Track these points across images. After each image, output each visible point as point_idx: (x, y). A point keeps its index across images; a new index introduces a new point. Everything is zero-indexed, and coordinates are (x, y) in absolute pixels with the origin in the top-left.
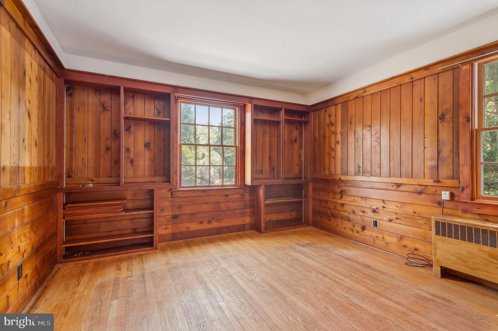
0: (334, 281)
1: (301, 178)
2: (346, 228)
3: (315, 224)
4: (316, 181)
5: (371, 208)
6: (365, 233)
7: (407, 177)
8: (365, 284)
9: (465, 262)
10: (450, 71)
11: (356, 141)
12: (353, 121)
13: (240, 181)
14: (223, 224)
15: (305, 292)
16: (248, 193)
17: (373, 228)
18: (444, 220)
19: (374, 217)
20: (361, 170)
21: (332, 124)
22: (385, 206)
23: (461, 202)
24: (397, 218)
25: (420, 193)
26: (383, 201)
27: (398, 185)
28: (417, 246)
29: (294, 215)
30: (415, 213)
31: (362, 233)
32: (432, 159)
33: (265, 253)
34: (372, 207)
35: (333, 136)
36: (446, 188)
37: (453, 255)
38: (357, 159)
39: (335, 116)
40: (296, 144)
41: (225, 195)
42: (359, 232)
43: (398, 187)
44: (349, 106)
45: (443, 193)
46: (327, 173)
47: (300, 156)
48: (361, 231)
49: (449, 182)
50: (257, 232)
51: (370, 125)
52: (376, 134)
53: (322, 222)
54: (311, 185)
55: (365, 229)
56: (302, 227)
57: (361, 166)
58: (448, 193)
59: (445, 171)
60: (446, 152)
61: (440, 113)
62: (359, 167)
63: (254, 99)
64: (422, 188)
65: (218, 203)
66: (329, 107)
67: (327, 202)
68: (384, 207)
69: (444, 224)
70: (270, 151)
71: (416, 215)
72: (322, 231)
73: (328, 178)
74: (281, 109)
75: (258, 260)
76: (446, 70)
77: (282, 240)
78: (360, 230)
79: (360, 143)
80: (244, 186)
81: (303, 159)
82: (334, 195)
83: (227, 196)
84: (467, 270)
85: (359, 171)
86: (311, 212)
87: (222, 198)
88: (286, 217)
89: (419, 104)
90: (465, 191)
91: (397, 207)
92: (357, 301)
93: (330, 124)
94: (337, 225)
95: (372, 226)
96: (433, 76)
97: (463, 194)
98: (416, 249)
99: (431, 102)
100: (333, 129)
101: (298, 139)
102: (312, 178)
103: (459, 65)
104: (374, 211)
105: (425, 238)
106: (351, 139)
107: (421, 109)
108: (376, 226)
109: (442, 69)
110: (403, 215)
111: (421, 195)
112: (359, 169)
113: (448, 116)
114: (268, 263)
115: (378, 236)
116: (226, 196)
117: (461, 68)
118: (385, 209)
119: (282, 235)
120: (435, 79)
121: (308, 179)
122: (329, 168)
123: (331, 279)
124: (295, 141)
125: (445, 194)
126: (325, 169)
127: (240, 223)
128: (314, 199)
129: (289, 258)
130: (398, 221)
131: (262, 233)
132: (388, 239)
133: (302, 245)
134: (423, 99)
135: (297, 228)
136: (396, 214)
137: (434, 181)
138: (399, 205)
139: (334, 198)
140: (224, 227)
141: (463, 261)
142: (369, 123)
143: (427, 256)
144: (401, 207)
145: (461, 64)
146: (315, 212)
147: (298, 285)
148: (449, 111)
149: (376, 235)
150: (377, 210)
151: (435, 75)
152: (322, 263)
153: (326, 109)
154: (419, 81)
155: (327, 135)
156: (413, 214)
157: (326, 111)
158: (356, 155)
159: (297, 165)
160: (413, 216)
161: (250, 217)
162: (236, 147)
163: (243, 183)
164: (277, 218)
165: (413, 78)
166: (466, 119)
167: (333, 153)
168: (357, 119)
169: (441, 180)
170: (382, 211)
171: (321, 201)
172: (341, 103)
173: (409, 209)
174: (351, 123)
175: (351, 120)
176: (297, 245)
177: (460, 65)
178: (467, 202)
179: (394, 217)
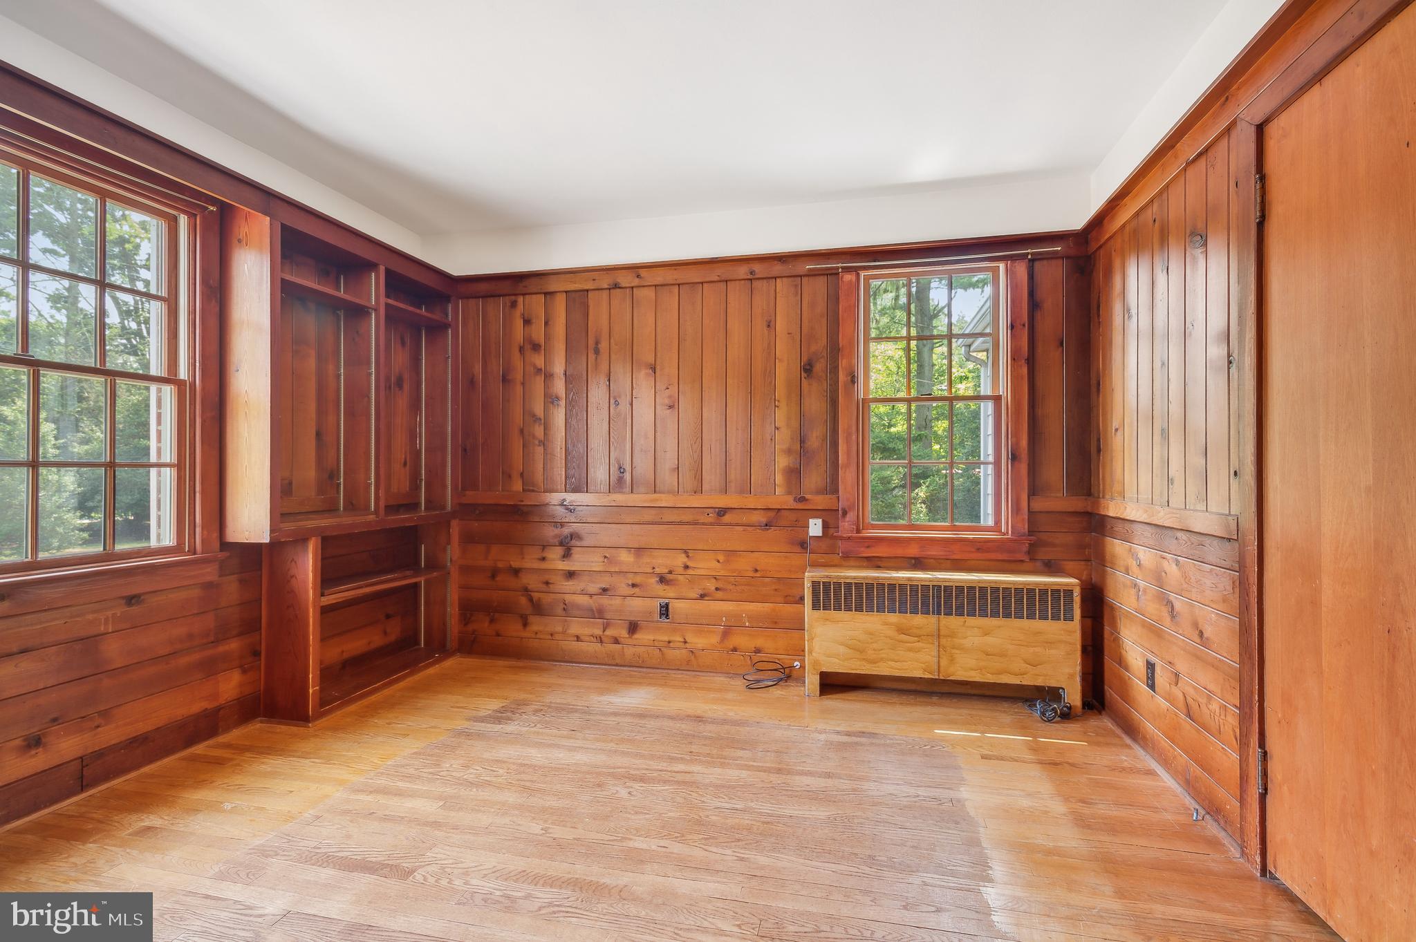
0: (678, 783)
1: (415, 506)
2: (582, 638)
3: (470, 646)
4: (477, 512)
5: (653, 573)
6: (636, 639)
7: (741, 492)
8: (738, 762)
9: (861, 651)
10: (822, 277)
11: (612, 401)
12: (604, 346)
13: (198, 530)
14: (111, 734)
15: (654, 847)
16: (236, 576)
17: (658, 621)
18: (827, 577)
19: (662, 593)
20: (627, 476)
21: (536, 347)
22: (689, 564)
23: (841, 538)
24: (717, 589)
25: (766, 525)
26: (686, 552)
27: (722, 512)
28: (759, 642)
29: (394, 631)
30: (756, 571)
31: (630, 641)
32: (789, 452)
33: (400, 784)
34: (657, 570)
35: (538, 384)
36: (816, 513)
37: (842, 644)
38: (615, 448)
39: (546, 323)
40: (400, 392)
41: (123, 598)
42: (618, 638)
43: (721, 516)
44: (591, 303)
45: (812, 522)
46: (518, 486)
47: (413, 435)
48: (627, 636)
49: (821, 501)
50: (279, 723)
51: (651, 365)
52: (668, 388)
53: (498, 635)
54: (455, 527)
55: (636, 628)
56: (435, 665)
57: (628, 468)
58: (819, 522)
59: (813, 479)
60: (815, 438)
61: (805, 359)
62: (621, 470)
63: (279, 202)
64: (772, 514)
65: (88, 643)
66: (524, 295)
67: (516, 572)
68: (686, 567)
69: (827, 585)
70: (321, 412)
71: (758, 575)
72: (501, 663)
73: (522, 501)
74: (371, 266)
75: (403, 818)
76: (817, 273)
77: (410, 723)
78: (624, 633)
79: (624, 406)
80: (221, 551)
81: (422, 443)
82: (543, 549)
83: (133, 601)
84: (864, 666)
85: (620, 480)
86: (453, 610)
87: (109, 613)
88: (369, 643)
89: (766, 332)
90: (848, 515)
91: (718, 561)
92: (770, 807)
93: (528, 347)
94: (552, 635)
95: (657, 616)
96: (792, 279)
97: (845, 522)
98: (758, 651)
99: (789, 334)
100: (539, 361)
101: (406, 376)
102: (460, 504)
103: (838, 268)
104: (662, 580)
105: (776, 623)
106: (597, 394)
107: (769, 344)
108: (667, 616)
109: (810, 270)
110: (732, 579)
111: (768, 530)
112: (621, 475)
113: (819, 367)
114: (453, 814)
115: (672, 638)
116: (131, 600)
117: (842, 278)
118: (690, 572)
119: (391, 704)
120: (796, 286)
121: (443, 507)
122: (524, 474)
123: (665, 782)
124: (400, 383)
125: (815, 524)
126: (510, 476)
127: (197, 707)
128: (466, 570)
129: (501, 771)
130: (719, 594)
131: (309, 722)
132: (698, 641)
133: (490, 716)
134: (772, 323)
135: (420, 670)
136: (715, 578)
137: (795, 500)
138: (721, 558)
139: (544, 559)
140: (121, 742)
141: (858, 650)
142: (651, 359)
143: (779, 659)
144: (727, 561)
145: (842, 268)
146: (468, 609)
147: (616, 838)
148: (821, 358)
149: (666, 638)
150: (669, 577)
151: (796, 279)
152: (600, 749)
153: (513, 298)
154: (765, 281)
155: (519, 376)
156: (752, 574)
157: (514, 305)
158: (613, 437)
159: (405, 464)
160: (752, 577)
161: (244, 672)
162: (180, 384)
163: (215, 535)
164: (343, 652)
165: (754, 271)
166: (849, 378)
167: (539, 431)
168: (616, 345)
169: (807, 496)
170: (680, 577)
171: (494, 573)
172: (566, 292)
173: (744, 564)
174: (597, 352)
175: (597, 343)
176: (474, 721)
177: (840, 270)
178: (851, 536)
179: (711, 586)
